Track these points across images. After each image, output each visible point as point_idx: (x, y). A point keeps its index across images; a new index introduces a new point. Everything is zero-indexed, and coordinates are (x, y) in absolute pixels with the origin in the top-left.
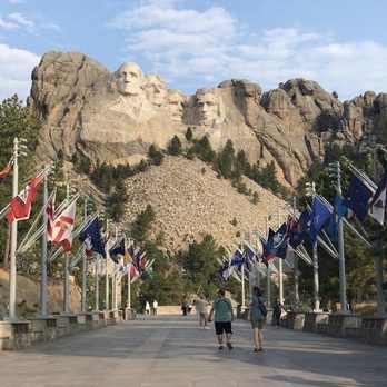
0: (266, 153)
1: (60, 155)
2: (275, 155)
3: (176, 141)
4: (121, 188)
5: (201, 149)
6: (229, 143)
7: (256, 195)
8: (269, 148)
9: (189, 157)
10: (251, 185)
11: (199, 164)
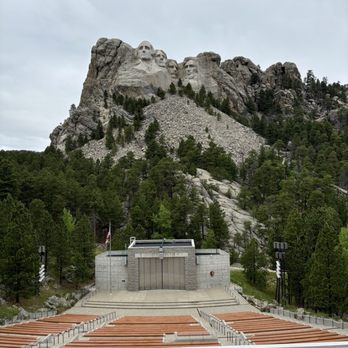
0: (224, 94)
1: (106, 94)
2: (229, 94)
3: (172, 86)
4: (140, 111)
5: (187, 91)
6: (203, 88)
7: (219, 115)
8: (225, 90)
9: (181, 95)
10: (215, 110)
11: (185, 98)
